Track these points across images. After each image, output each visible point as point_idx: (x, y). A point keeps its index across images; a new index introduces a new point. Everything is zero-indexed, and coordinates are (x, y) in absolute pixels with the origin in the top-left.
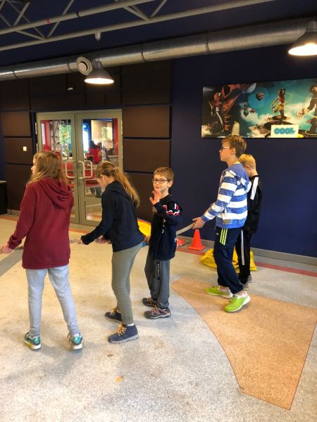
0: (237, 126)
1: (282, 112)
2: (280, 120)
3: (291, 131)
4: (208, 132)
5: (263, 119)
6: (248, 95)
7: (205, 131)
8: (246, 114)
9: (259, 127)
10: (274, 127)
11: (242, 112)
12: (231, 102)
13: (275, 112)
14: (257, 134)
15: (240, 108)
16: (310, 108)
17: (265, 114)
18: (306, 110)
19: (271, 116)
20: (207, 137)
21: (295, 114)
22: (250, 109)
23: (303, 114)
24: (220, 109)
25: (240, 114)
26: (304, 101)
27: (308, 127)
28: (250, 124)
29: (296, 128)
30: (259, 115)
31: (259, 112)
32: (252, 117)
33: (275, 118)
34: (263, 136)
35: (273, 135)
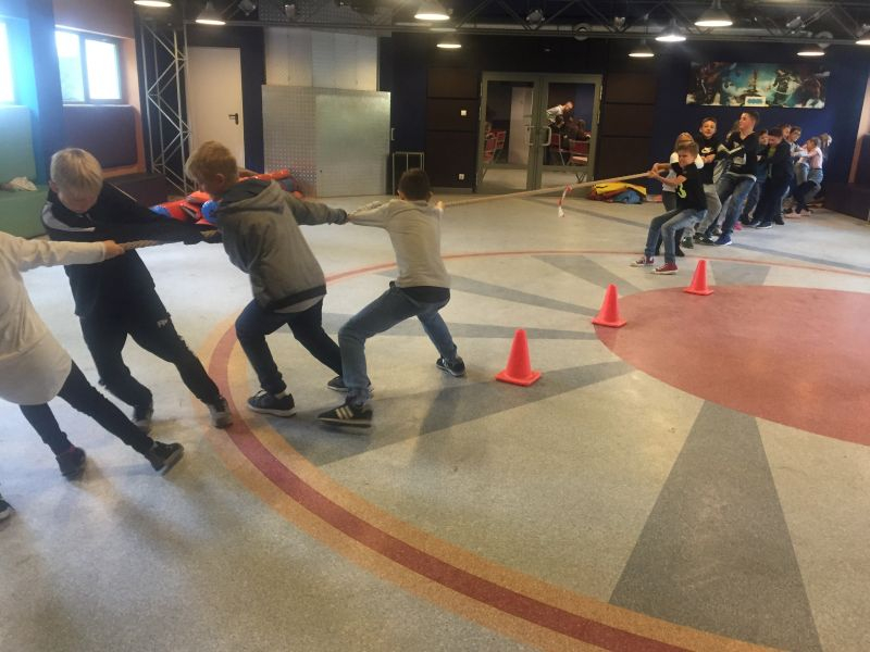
0: (718, 96)
1: (754, 86)
2: (753, 93)
3: (760, 101)
4: (693, 100)
5: (740, 92)
6: (729, 71)
7: (690, 99)
8: (727, 87)
9: (736, 98)
10: (747, 98)
12: (715, 76)
13: (750, 86)
14: (734, 103)
15: (721, 82)
16: (775, 85)
17: (742, 87)
18: (772, 86)
19: (746, 89)
20: (691, 104)
21: (763, 89)
23: (769, 89)
24: (706, 80)
25: (721, 87)
26: (771, 79)
27: (772, 99)
28: (729, 95)
29: (764, 100)
30: (737, 87)
31: (738, 86)
32: (731, 89)
33: (749, 91)
34: (738, 105)
35: (747, 105)
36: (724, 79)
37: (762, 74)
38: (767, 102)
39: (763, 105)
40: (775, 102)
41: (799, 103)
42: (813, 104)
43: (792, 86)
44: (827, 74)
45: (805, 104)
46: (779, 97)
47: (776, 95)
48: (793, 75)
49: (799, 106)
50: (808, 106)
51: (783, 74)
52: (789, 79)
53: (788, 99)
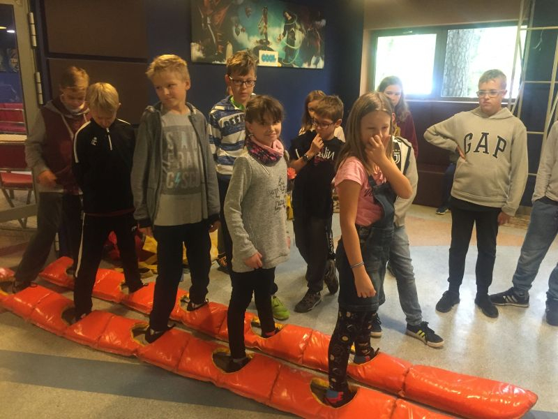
0: (230, 47)
1: (266, 35)
2: (264, 45)
4: (199, 54)
5: (253, 42)
6: (237, 7)
8: (238, 33)
10: (261, 52)
11: (234, 28)
12: (223, 12)
13: (261, 34)
16: (284, 34)
17: (254, 36)
18: (282, 36)
19: (259, 39)
21: (274, 39)
22: (240, 27)
23: (280, 40)
25: (232, 32)
26: (280, 26)
27: (283, 55)
30: (249, 36)
31: (249, 32)
32: (243, 37)
33: (261, 42)
35: (261, 63)
36: (233, 19)
37: (271, 17)
38: (280, 60)
39: (276, 64)
40: (286, 60)
41: (305, 62)
42: (316, 63)
43: (299, 36)
44: (323, 22)
45: (309, 64)
46: (289, 52)
47: (286, 49)
48: (299, 22)
49: (305, 66)
50: (312, 66)
51: (290, 18)
52: (295, 28)
53: (297, 55)
